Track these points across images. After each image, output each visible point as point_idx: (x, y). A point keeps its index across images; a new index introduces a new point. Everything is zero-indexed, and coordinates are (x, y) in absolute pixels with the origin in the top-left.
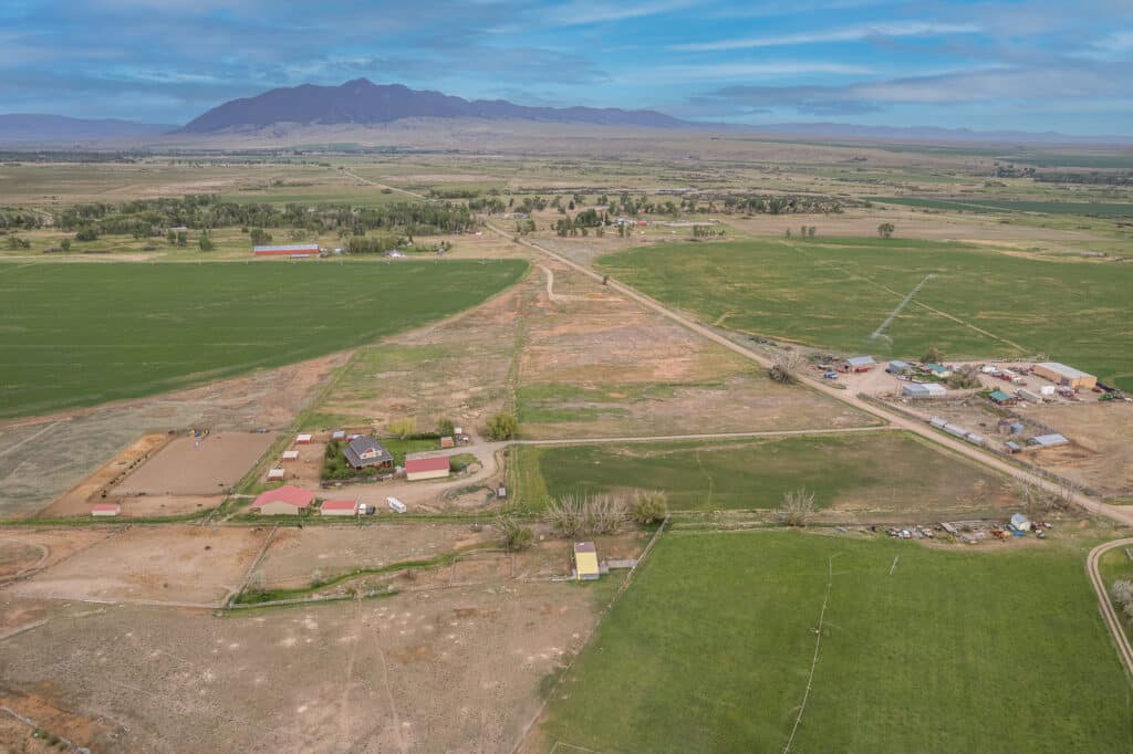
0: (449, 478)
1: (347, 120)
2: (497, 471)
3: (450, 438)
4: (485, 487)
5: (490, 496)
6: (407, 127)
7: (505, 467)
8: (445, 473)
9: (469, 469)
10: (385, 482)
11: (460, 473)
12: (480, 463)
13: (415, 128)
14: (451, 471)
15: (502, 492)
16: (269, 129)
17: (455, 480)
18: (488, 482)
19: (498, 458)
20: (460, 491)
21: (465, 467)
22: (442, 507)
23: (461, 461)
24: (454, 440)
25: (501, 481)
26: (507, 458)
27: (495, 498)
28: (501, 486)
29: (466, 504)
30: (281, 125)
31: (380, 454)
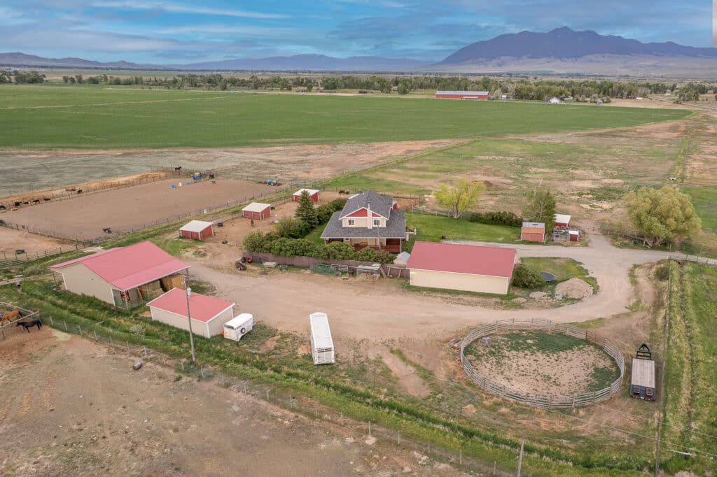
0: (505, 301)
1: (549, 56)
2: (634, 308)
3: (542, 226)
4: (595, 344)
5: (602, 377)
6: (591, 61)
7: (658, 305)
8: (500, 285)
9: (561, 289)
10: (360, 278)
11: (536, 295)
12: (592, 281)
13: (598, 62)
14: (515, 284)
15: (644, 374)
16: (495, 61)
17: (519, 306)
18: (601, 331)
19: (642, 280)
20: (517, 339)
21: (554, 283)
22: (441, 376)
23: (549, 271)
24: (549, 232)
25: (643, 336)
26: (665, 284)
27: (615, 387)
28: (645, 352)
29: (520, 386)
30: (503, 58)
31: (383, 224)
